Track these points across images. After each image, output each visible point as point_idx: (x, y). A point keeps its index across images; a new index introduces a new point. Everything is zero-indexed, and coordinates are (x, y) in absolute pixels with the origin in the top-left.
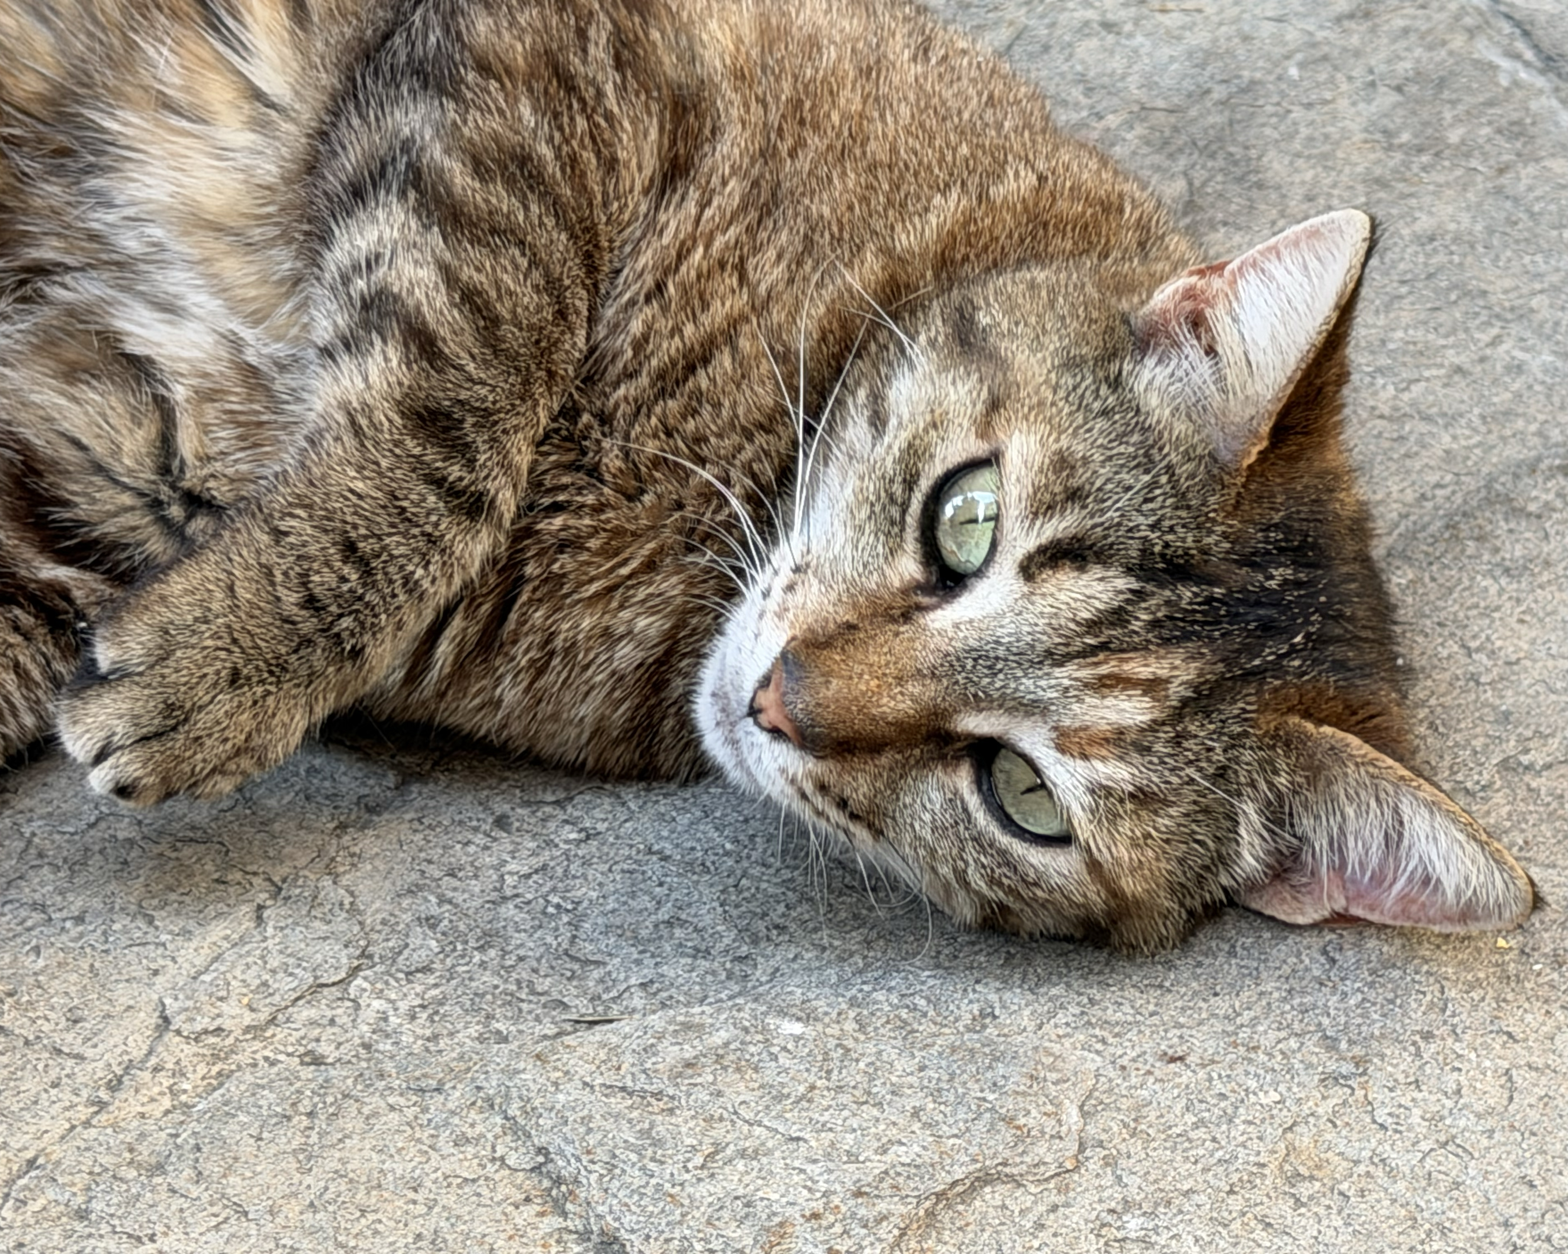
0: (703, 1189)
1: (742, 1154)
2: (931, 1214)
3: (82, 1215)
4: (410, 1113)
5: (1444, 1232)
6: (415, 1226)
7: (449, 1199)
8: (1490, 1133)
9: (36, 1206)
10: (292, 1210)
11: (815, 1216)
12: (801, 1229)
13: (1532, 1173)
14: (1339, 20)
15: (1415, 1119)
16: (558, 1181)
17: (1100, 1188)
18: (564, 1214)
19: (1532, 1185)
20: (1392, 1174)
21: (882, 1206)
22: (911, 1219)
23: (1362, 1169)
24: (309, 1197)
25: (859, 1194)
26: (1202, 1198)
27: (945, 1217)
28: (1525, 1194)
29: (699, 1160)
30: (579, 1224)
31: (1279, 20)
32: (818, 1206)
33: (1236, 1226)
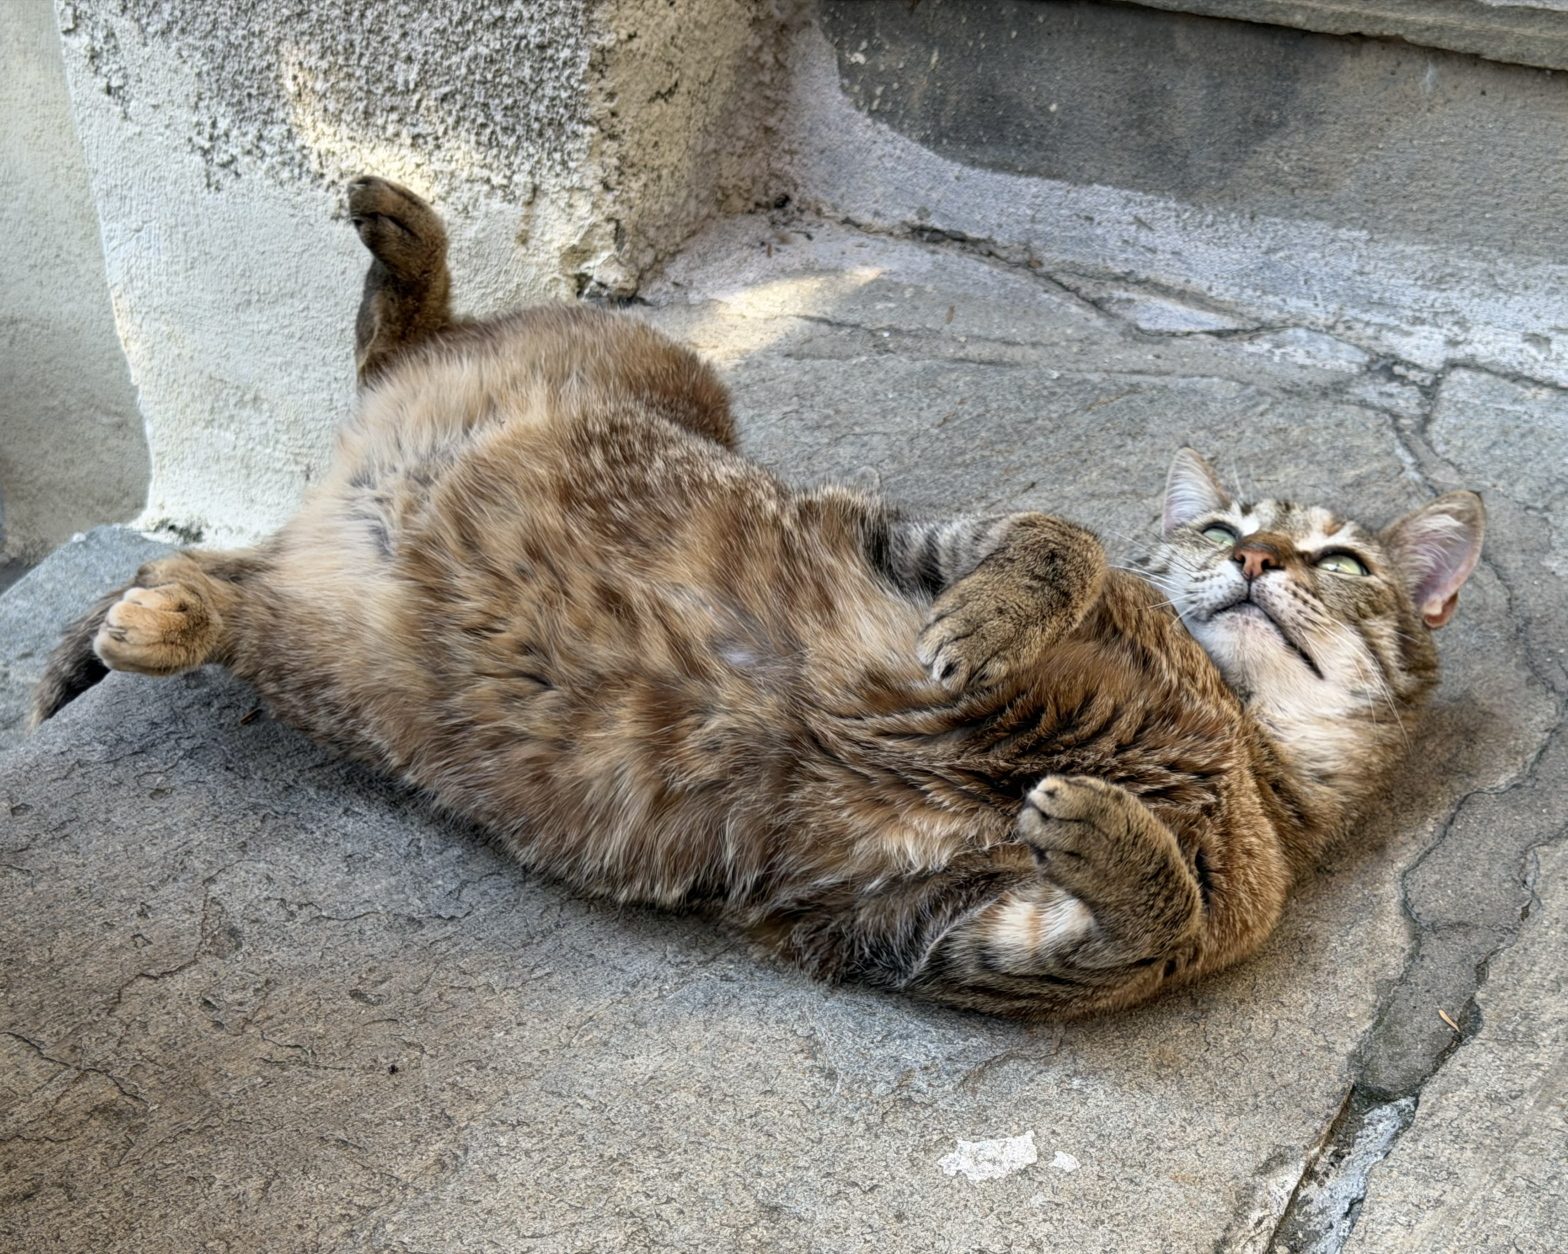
0: (878, 1052)
1: (901, 1037)
2: (982, 1071)
3: (605, 1044)
4: (760, 1006)
5: (1225, 1097)
6: (749, 1060)
7: (767, 1049)
8: (1260, 1051)
9: (587, 1038)
10: (696, 1049)
11: (926, 1068)
12: (918, 1074)
13: (1275, 1071)
14: (1343, 487)
15: (1225, 1041)
16: (817, 1043)
17: (1065, 1064)
18: (816, 1059)
19: (1273, 1077)
20: (1208, 1067)
21: (959, 1066)
22: (970, 1072)
23: (1193, 1064)
24: (705, 1042)
25: (949, 1059)
26: (1112, 1073)
27: (988, 1072)
28: (1269, 1081)
29: (879, 1038)
30: (821, 1064)
31: (1314, 486)
32: (929, 1063)
33: (1126, 1087)
